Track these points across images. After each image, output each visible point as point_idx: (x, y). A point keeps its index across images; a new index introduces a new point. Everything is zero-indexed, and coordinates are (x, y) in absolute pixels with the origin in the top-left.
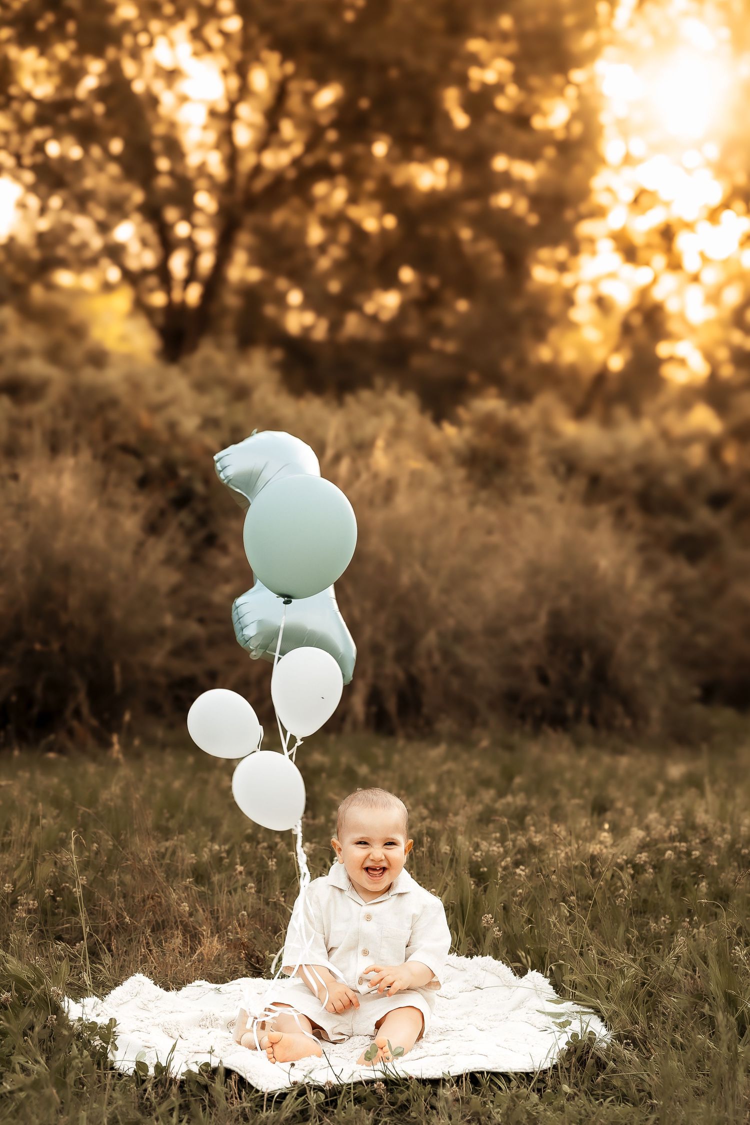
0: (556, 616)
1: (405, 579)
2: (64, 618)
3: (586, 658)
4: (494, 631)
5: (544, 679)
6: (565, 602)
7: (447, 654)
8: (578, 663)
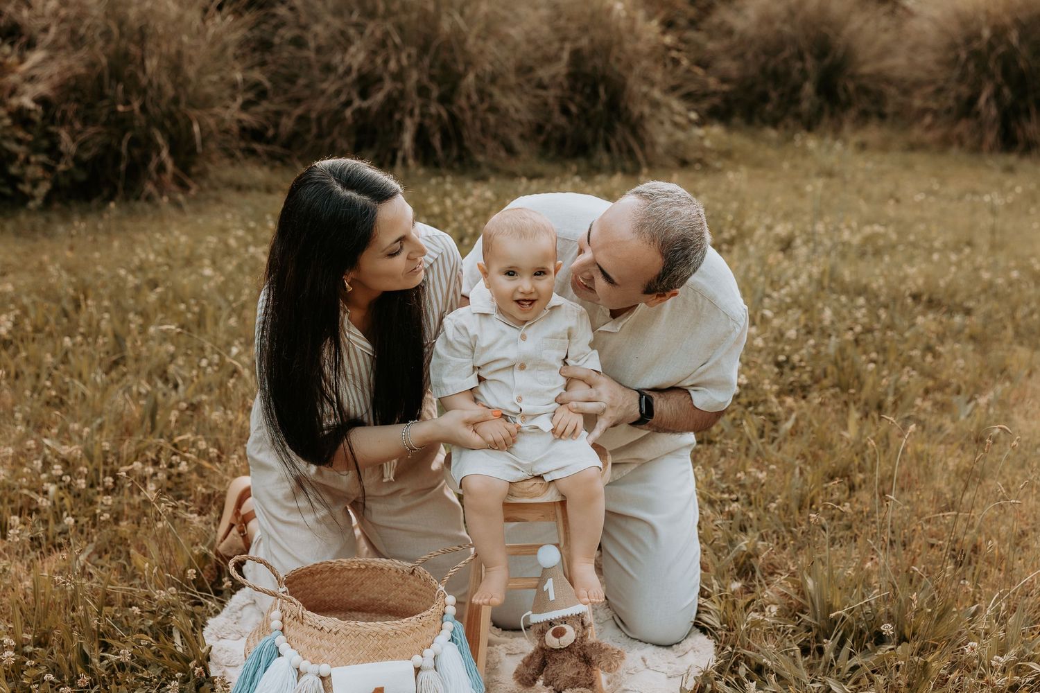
0: (576, 55)
1: (445, 26)
2: (144, 81)
3: (602, 90)
4: (524, 70)
5: (565, 111)
6: (584, 42)
7: (483, 94)
8: (595, 94)
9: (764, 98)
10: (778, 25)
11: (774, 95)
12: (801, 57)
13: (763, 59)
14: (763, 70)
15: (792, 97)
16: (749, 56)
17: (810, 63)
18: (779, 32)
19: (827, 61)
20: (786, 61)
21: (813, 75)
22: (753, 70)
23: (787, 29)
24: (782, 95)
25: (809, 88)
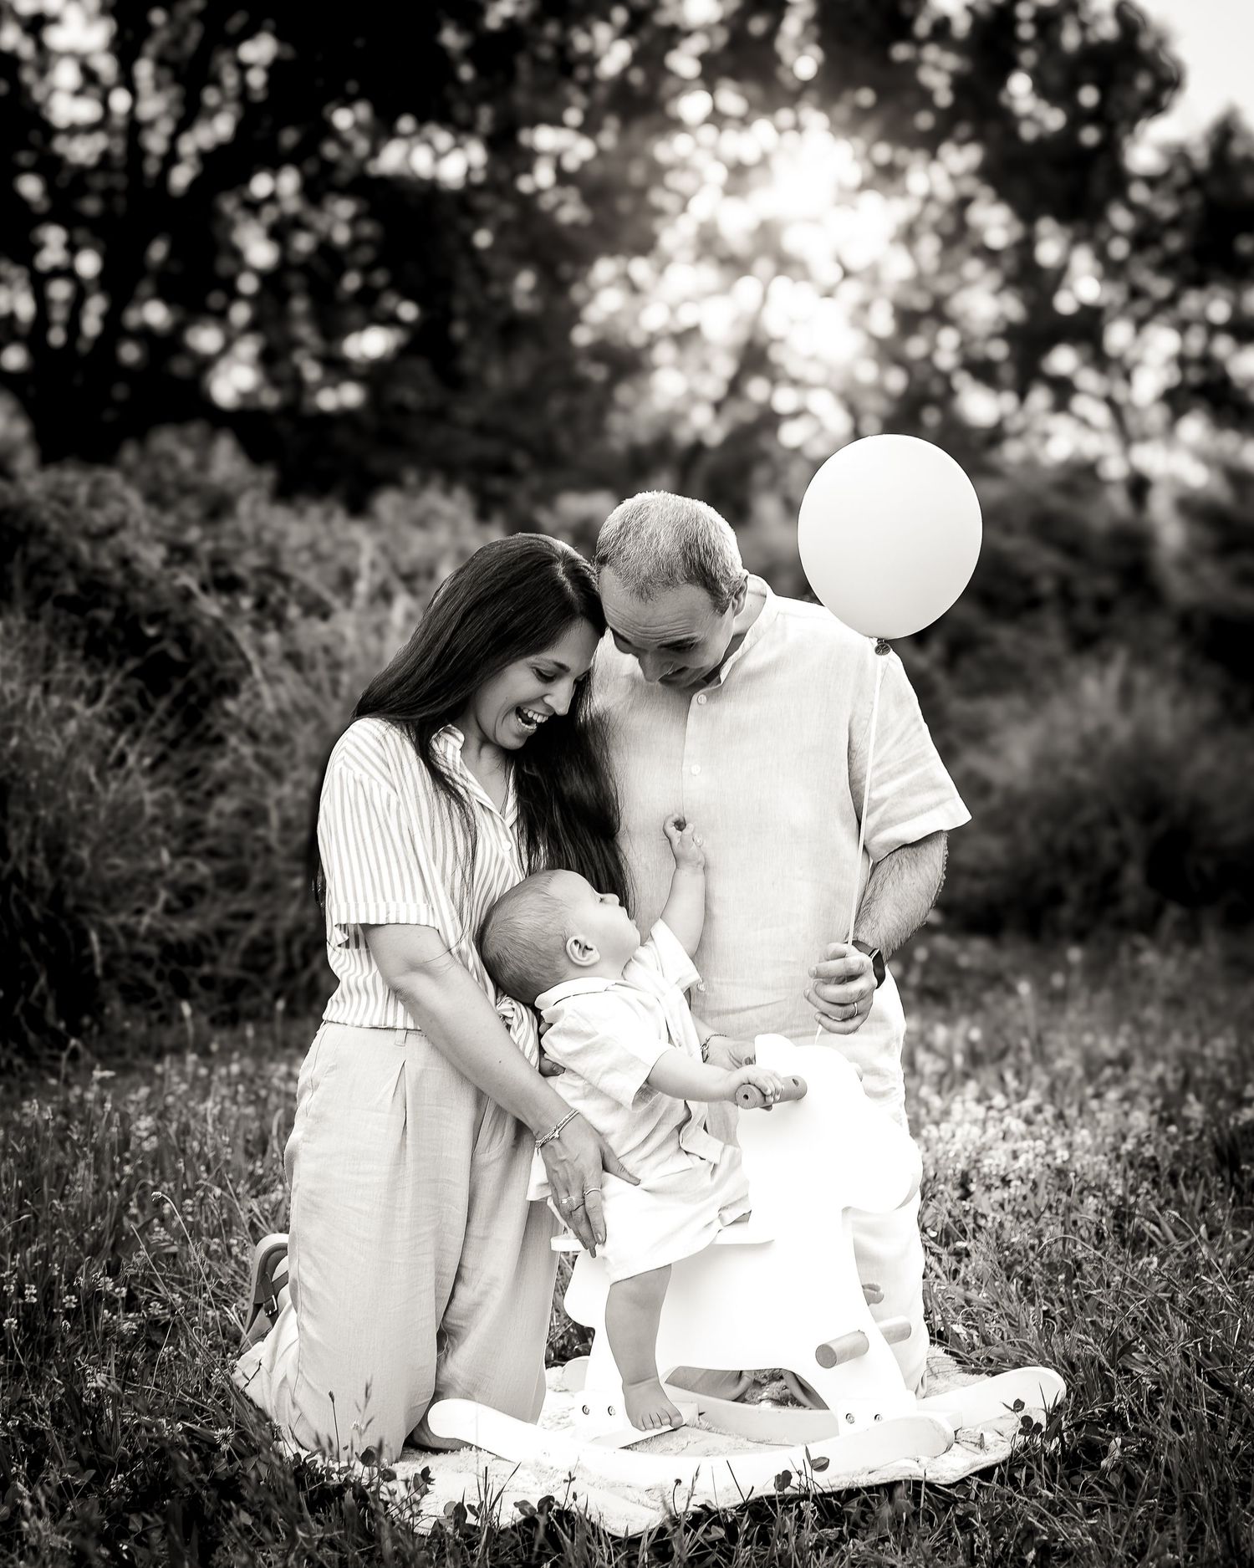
9: (1056, 896)
10: (1066, 770)
11: (1074, 891)
12: (1113, 820)
13: (1046, 829)
14: (1049, 847)
15: (1104, 894)
16: (1023, 825)
17: (1130, 828)
18: (1070, 783)
19: (1160, 827)
20: (1088, 829)
21: (1139, 848)
22: (1031, 847)
23: (1083, 776)
24: (1087, 890)
25: (1133, 875)
